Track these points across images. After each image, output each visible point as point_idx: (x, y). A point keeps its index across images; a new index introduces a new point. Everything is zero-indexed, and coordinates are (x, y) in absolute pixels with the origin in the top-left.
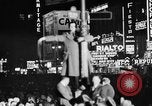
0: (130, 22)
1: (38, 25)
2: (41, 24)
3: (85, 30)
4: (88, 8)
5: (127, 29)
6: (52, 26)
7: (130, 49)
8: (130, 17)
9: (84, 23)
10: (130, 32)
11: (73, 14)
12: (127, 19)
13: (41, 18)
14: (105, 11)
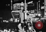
0: (39, 7)
1: (12, 8)
2: (12, 7)
3: (26, 9)
4: (27, 2)
5: (38, 9)
6: (16, 8)
7: (39, 15)
8: (39, 5)
9: (26, 7)
10: (39, 9)
11: (22, 4)
12: (38, 6)
13: (12, 5)
14: (32, 3)
